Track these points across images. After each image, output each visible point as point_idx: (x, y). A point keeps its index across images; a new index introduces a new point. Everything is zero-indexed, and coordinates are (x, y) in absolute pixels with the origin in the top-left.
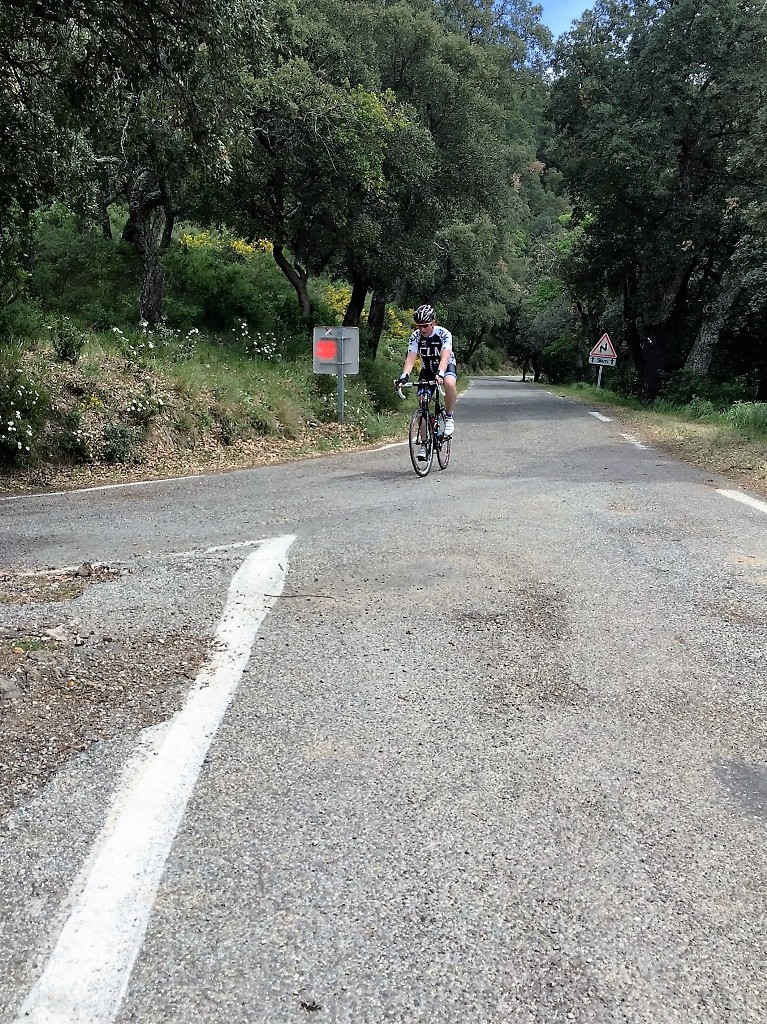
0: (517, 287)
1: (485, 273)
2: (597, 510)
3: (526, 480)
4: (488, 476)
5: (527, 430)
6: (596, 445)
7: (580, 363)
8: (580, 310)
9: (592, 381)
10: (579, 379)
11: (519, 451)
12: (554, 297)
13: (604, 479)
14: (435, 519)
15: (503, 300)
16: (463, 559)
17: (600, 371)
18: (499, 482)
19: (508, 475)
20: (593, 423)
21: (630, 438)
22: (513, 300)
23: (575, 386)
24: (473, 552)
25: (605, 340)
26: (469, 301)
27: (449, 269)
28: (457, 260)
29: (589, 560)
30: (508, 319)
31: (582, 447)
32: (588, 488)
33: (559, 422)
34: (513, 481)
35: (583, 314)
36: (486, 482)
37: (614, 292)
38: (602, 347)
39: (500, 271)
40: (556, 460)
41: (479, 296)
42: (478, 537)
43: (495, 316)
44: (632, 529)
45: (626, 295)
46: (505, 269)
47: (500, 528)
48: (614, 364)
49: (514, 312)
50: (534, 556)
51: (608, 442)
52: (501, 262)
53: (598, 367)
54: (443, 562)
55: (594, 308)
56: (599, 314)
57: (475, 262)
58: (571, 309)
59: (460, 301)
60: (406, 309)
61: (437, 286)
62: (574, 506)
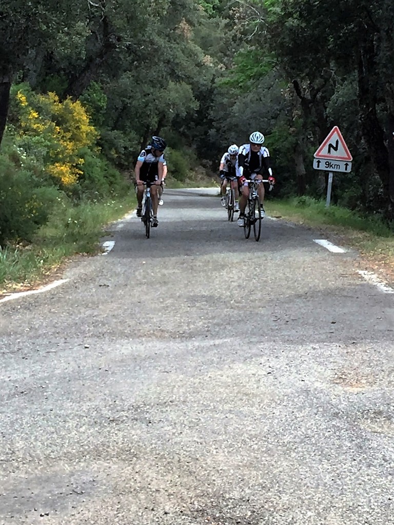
0: (208, 60)
1: (161, 41)
2: (317, 385)
3: (217, 342)
4: (161, 338)
5: (223, 267)
6: (321, 288)
7: (301, 169)
8: (299, 93)
9: (319, 195)
10: (301, 192)
11: (210, 299)
12: (261, 75)
13: (330, 338)
14: (75, 406)
15: (188, 79)
16: (114, 467)
17: (330, 180)
18: (177, 346)
19: (191, 336)
20: (318, 256)
21: (371, 277)
22: (203, 80)
23: (295, 201)
24: (129, 455)
25: (335, 136)
26: (137, 80)
27: (106, 34)
28: (118, 22)
29: (302, 461)
30: (195, 105)
31: (301, 291)
32: (306, 351)
33: (269, 255)
34: (196, 344)
35: (303, 99)
36: (157, 346)
37: (345, 68)
38: (331, 146)
39: (182, 37)
40: (262, 311)
41: (153, 73)
42: (137, 432)
43: (177, 101)
44: (364, 413)
45: (361, 72)
46: (190, 35)
47: (172, 416)
48: (349, 170)
49: (205, 96)
50: (220, 458)
51: (339, 283)
52: (183, 25)
53: (326, 173)
54: (83, 472)
55: (318, 90)
56: (325, 99)
57: (144, 25)
58: (285, 91)
59: (126, 80)
60: (44, 92)
61: (90, 60)
62: (284, 380)
